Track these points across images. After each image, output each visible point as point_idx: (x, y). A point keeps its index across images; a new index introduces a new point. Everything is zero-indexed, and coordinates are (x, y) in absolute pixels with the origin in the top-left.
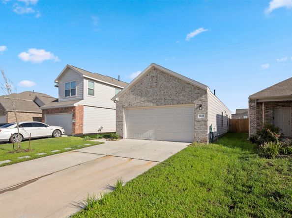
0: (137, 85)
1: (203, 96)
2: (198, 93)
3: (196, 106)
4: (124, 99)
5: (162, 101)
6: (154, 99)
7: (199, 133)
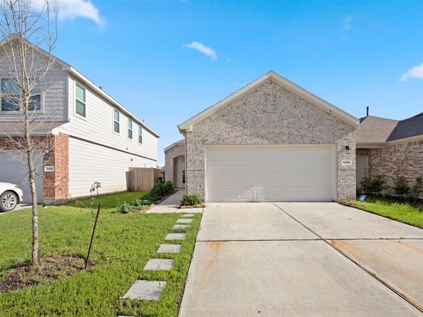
0: (234, 106)
1: (350, 135)
2: (343, 129)
3: (339, 148)
4: (206, 128)
5: (285, 138)
6: (269, 133)
7: (343, 188)
